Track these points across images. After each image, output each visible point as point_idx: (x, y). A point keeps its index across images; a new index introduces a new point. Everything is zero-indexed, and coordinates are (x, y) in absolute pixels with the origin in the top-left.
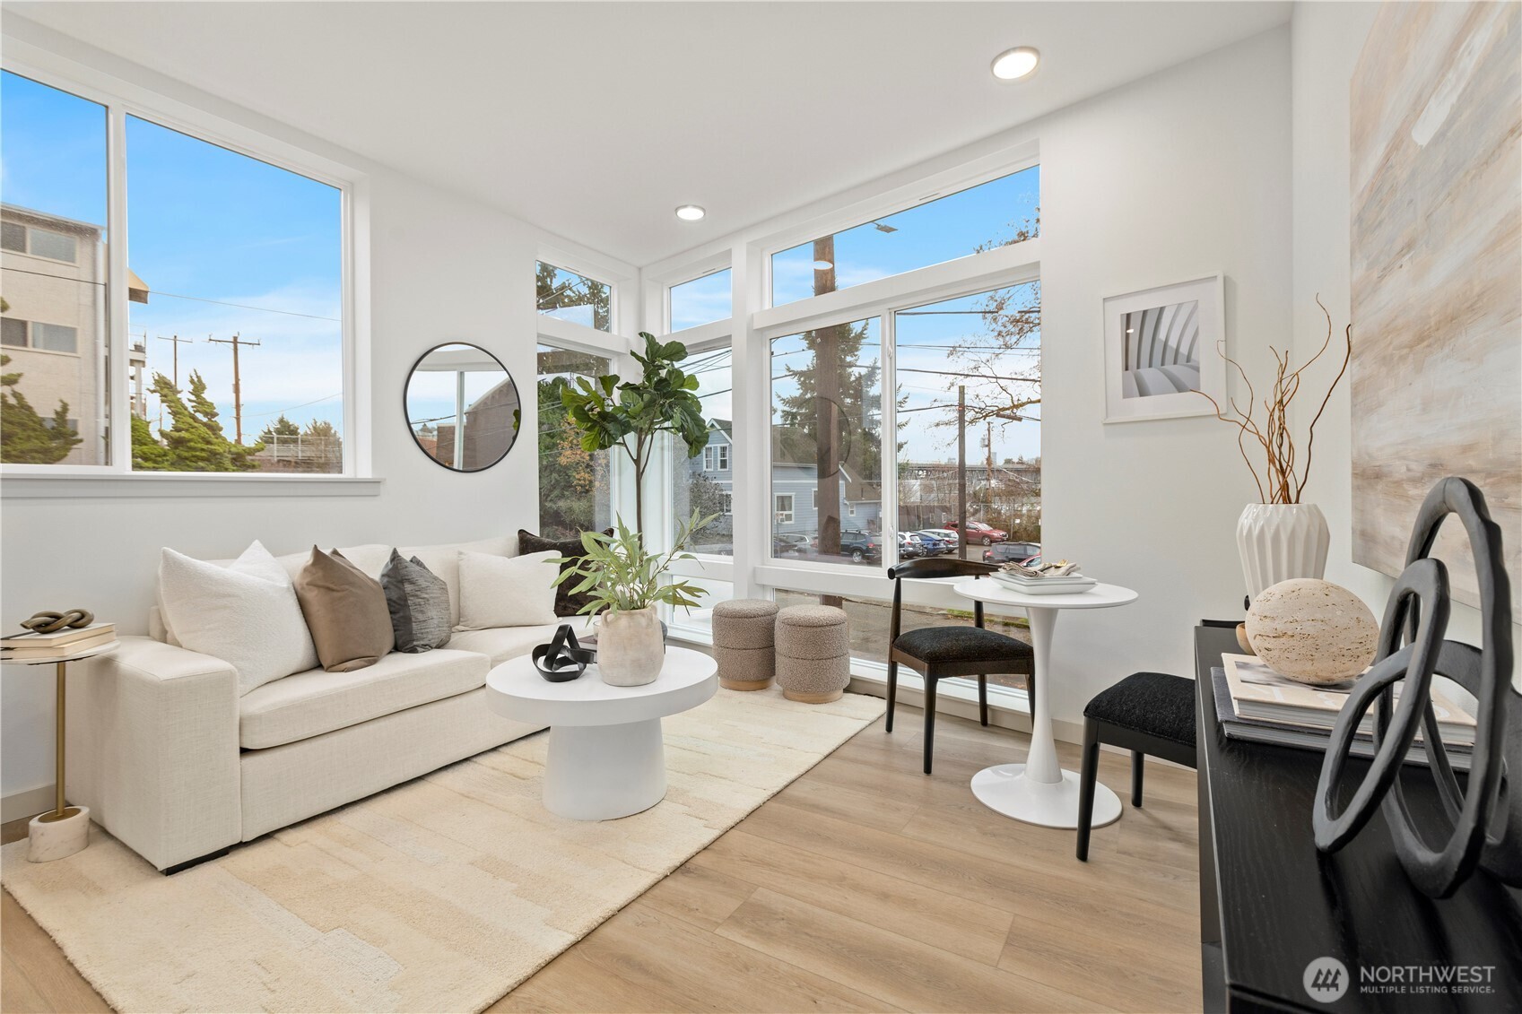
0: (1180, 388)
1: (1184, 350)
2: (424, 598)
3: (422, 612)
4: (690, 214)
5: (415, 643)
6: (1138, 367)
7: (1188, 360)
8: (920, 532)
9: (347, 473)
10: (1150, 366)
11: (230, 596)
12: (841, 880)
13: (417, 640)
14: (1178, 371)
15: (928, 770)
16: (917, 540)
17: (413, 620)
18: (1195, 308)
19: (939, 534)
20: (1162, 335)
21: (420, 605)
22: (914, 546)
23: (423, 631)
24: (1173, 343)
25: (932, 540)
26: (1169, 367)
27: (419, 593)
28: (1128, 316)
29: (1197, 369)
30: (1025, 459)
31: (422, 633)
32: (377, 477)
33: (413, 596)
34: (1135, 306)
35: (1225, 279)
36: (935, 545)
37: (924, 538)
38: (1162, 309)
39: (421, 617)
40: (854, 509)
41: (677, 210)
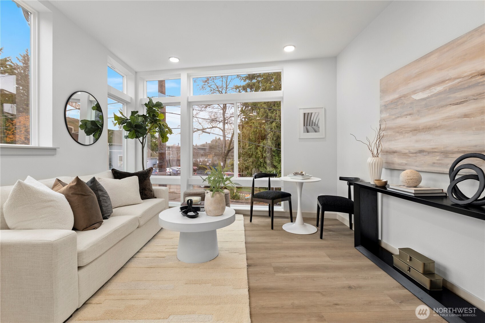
0: (316, 131)
1: (316, 123)
2: (106, 197)
3: (106, 202)
4: (174, 60)
5: (105, 215)
6: (307, 126)
7: (317, 125)
8: (172, 168)
9: (33, 144)
10: (309, 126)
11: (51, 201)
12: (285, 256)
13: (106, 214)
14: (315, 127)
15: (272, 228)
16: (171, 170)
17: (103, 206)
18: (319, 114)
19: (177, 168)
20: (312, 119)
21: (105, 200)
22: (170, 172)
23: (108, 210)
24: (314, 121)
25: (175, 170)
26: (313, 126)
27: (104, 195)
28: (305, 113)
29: (319, 128)
30: (198, 145)
31: (107, 211)
32: (55, 147)
33: (102, 196)
34: (307, 111)
35: (325, 108)
36: (177, 172)
37: (173, 170)
38: (312, 113)
39: (106, 205)
40: (148, 161)
41: (169, 58)
